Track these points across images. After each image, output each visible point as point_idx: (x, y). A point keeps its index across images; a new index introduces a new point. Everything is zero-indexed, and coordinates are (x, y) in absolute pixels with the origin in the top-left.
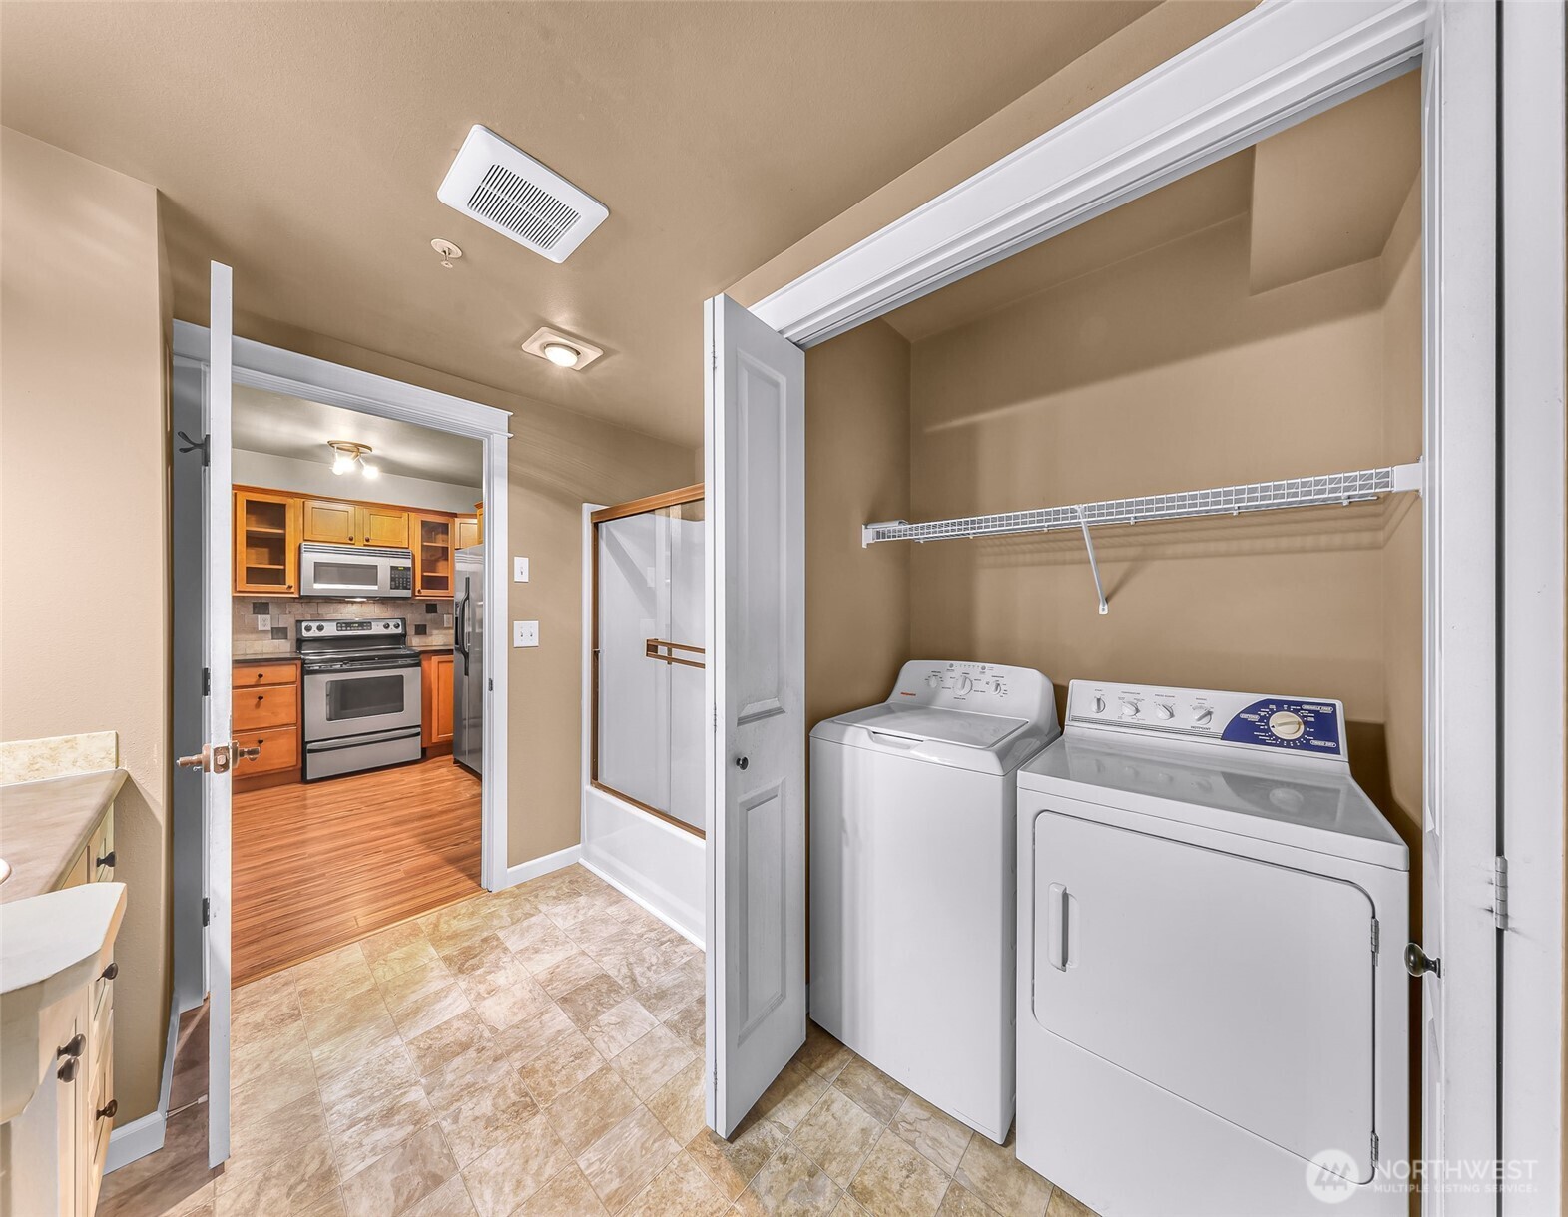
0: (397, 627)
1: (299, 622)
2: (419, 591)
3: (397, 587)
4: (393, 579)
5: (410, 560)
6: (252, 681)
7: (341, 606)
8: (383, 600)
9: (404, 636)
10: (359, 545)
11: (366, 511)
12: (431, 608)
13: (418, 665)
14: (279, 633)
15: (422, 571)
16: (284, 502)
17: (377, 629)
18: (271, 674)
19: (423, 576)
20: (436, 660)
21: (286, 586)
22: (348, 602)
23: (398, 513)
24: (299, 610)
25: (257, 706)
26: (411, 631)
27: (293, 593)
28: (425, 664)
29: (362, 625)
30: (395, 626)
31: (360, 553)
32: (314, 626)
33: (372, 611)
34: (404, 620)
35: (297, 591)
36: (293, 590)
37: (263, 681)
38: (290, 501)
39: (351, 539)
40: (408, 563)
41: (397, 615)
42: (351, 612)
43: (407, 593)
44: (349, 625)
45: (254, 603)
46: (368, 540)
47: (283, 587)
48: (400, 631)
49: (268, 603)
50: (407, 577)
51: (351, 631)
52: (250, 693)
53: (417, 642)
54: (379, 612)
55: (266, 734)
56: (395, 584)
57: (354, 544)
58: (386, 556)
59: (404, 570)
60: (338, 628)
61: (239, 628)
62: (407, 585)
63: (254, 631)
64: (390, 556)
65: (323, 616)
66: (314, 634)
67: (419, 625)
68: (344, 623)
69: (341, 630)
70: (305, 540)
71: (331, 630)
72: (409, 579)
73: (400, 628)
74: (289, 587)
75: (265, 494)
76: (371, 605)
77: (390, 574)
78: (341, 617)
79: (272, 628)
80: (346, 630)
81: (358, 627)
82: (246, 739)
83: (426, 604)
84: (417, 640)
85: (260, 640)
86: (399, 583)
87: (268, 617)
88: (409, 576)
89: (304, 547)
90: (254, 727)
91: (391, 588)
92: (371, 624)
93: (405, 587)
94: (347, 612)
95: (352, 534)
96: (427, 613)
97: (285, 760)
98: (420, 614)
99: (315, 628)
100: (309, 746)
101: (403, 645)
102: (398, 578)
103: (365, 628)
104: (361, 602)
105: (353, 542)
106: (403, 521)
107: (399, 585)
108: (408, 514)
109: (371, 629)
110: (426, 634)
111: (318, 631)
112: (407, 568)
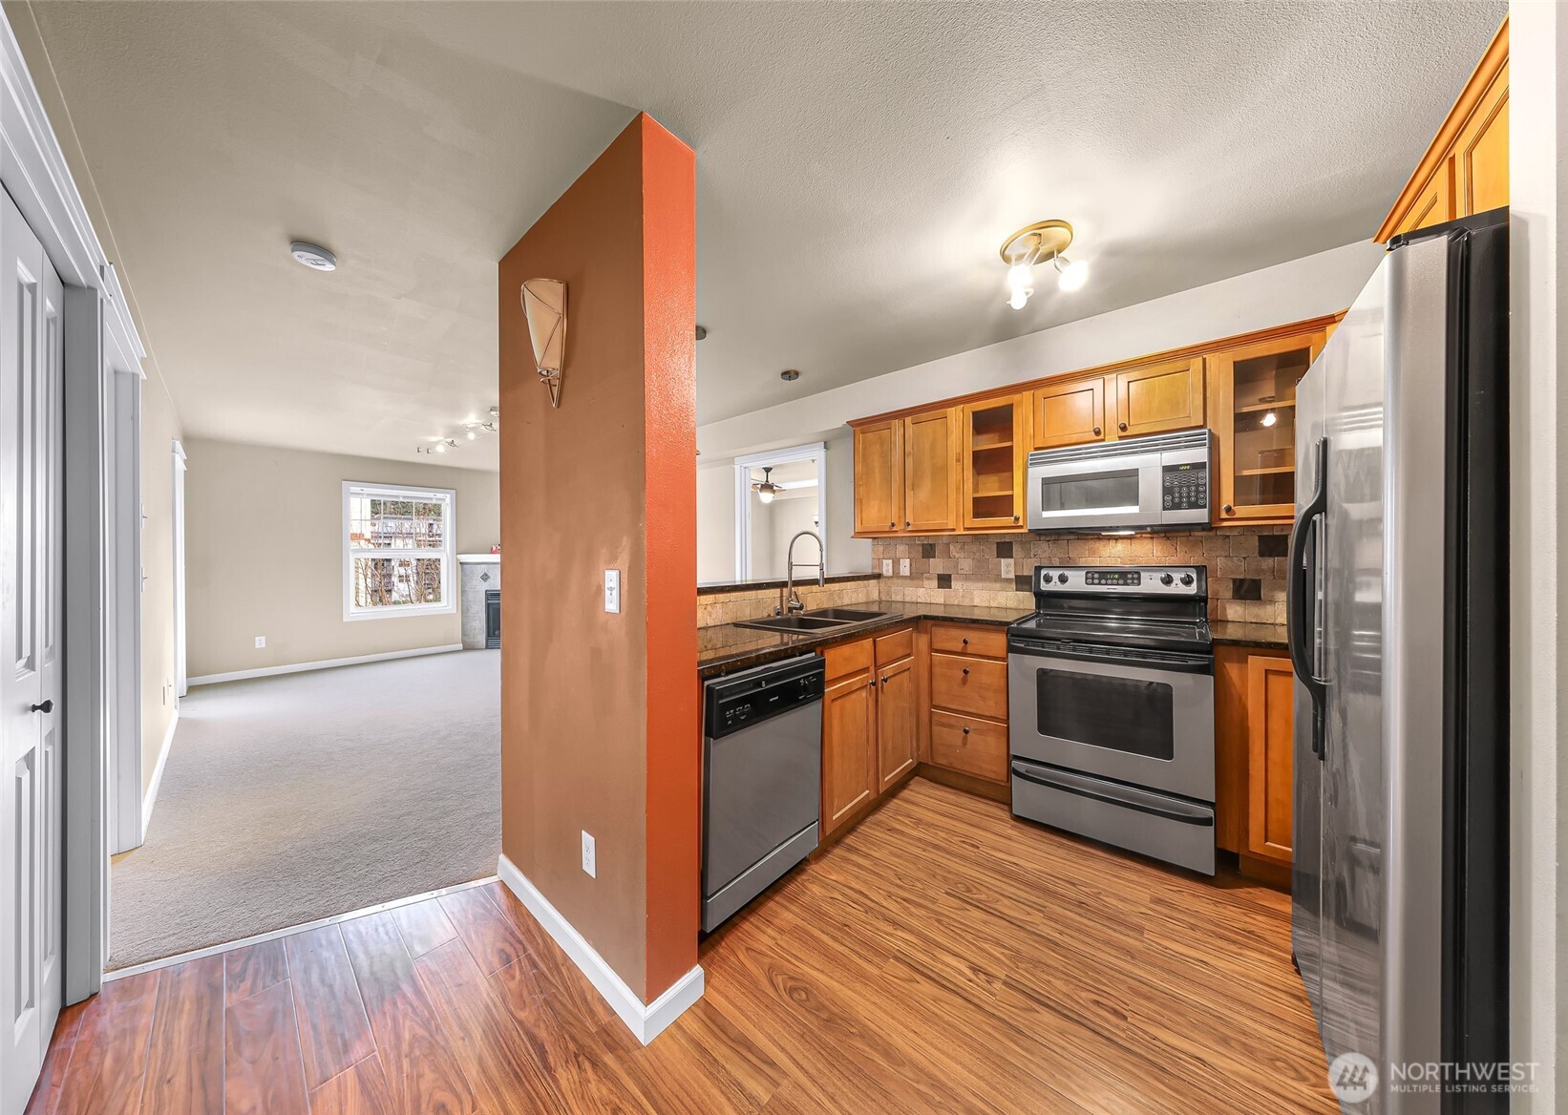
0: (1188, 581)
1: (1038, 569)
2: (1230, 509)
3: (1177, 506)
4: (1167, 491)
5: (1205, 451)
6: (959, 646)
7: (1097, 544)
8: (1160, 532)
9: (1203, 599)
10: (1112, 439)
11: (1126, 378)
12: (1273, 544)
13: (1210, 669)
14: (1022, 582)
15: (1236, 469)
16: (1009, 403)
17: (1151, 584)
18: (976, 639)
19: (1236, 479)
20: (1257, 663)
21: (1014, 518)
22: (1110, 538)
23: (1180, 364)
24: (1044, 550)
25: (964, 681)
26: (1222, 590)
27: (1021, 527)
28: (1231, 667)
29: (1124, 576)
30: (1182, 580)
31: (1113, 451)
32: (1055, 574)
33: (1148, 551)
34: (1201, 570)
35: (1028, 526)
36: (1021, 522)
37: (969, 649)
38: (1015, 398)
39: (1098, 433)
41: (1193, 559)
42: (1113, 554)
43: (1200, 515)
44: (1104, 575)
45: (997, 542)
46: (1124, 428)
47: (1009, 521)
48: (1192, 590)
49: (1011, 543)
50: (1197, 486)
51: (1106, 584)
52: (956, 662)
53: (1236, 612)
54: (1159, 554)
55: (972, 723)
56: (1172, 501)
57: (1103, 440)
58: (1157, 450)
59: (1193, 474)
60: (1086, 579)
61: (983, 574)
62: (1197, 499)
63: (998, 578)
64: (1164, 449)
65: (1074, 560)
66: (1055, 586)
67: (1242, 581)
68: (1096, 572)
69: (1093, 584)
70: (1036, 449)
71: (1077, 582)
72: (1201, 489)
73: (1195, 584)
74: (1017, 519)
75: (988, 398)
76: (1146, 541)
77: (1164, 482)
78: (1095, 562)
79: (1016, 576)
80: (1100, 584)
81: (1118, 579)
82: (953, 722)
83: (1259, 537)
84: (1238, 608)
85: (1003, 590)
86: (1181, 497)
87: (1011, 561)
88: (1200, 482)
89: (1031, 460)
90: (960, 708)
91: (1164, 509)
92: (1142, 574)
93: (1194, 505)
94: (1108, 555)
95: (1099, 425)
96: (1262, 554)
97: (994, 768)
98: (1245, 558)
99: (1056, 579)
100: (1015, 764)
101: (1201, 620)
102: (1181, 487)
103: (1129, 581)
104: (1130, 538)
105: (1101, 437)
106: (1194, 376)
107: (1181, 502)
108: (1204, 360)
109: (1139, 584)
110: (1259, 598)
111: (1059, 583)
112: (1198, 467)
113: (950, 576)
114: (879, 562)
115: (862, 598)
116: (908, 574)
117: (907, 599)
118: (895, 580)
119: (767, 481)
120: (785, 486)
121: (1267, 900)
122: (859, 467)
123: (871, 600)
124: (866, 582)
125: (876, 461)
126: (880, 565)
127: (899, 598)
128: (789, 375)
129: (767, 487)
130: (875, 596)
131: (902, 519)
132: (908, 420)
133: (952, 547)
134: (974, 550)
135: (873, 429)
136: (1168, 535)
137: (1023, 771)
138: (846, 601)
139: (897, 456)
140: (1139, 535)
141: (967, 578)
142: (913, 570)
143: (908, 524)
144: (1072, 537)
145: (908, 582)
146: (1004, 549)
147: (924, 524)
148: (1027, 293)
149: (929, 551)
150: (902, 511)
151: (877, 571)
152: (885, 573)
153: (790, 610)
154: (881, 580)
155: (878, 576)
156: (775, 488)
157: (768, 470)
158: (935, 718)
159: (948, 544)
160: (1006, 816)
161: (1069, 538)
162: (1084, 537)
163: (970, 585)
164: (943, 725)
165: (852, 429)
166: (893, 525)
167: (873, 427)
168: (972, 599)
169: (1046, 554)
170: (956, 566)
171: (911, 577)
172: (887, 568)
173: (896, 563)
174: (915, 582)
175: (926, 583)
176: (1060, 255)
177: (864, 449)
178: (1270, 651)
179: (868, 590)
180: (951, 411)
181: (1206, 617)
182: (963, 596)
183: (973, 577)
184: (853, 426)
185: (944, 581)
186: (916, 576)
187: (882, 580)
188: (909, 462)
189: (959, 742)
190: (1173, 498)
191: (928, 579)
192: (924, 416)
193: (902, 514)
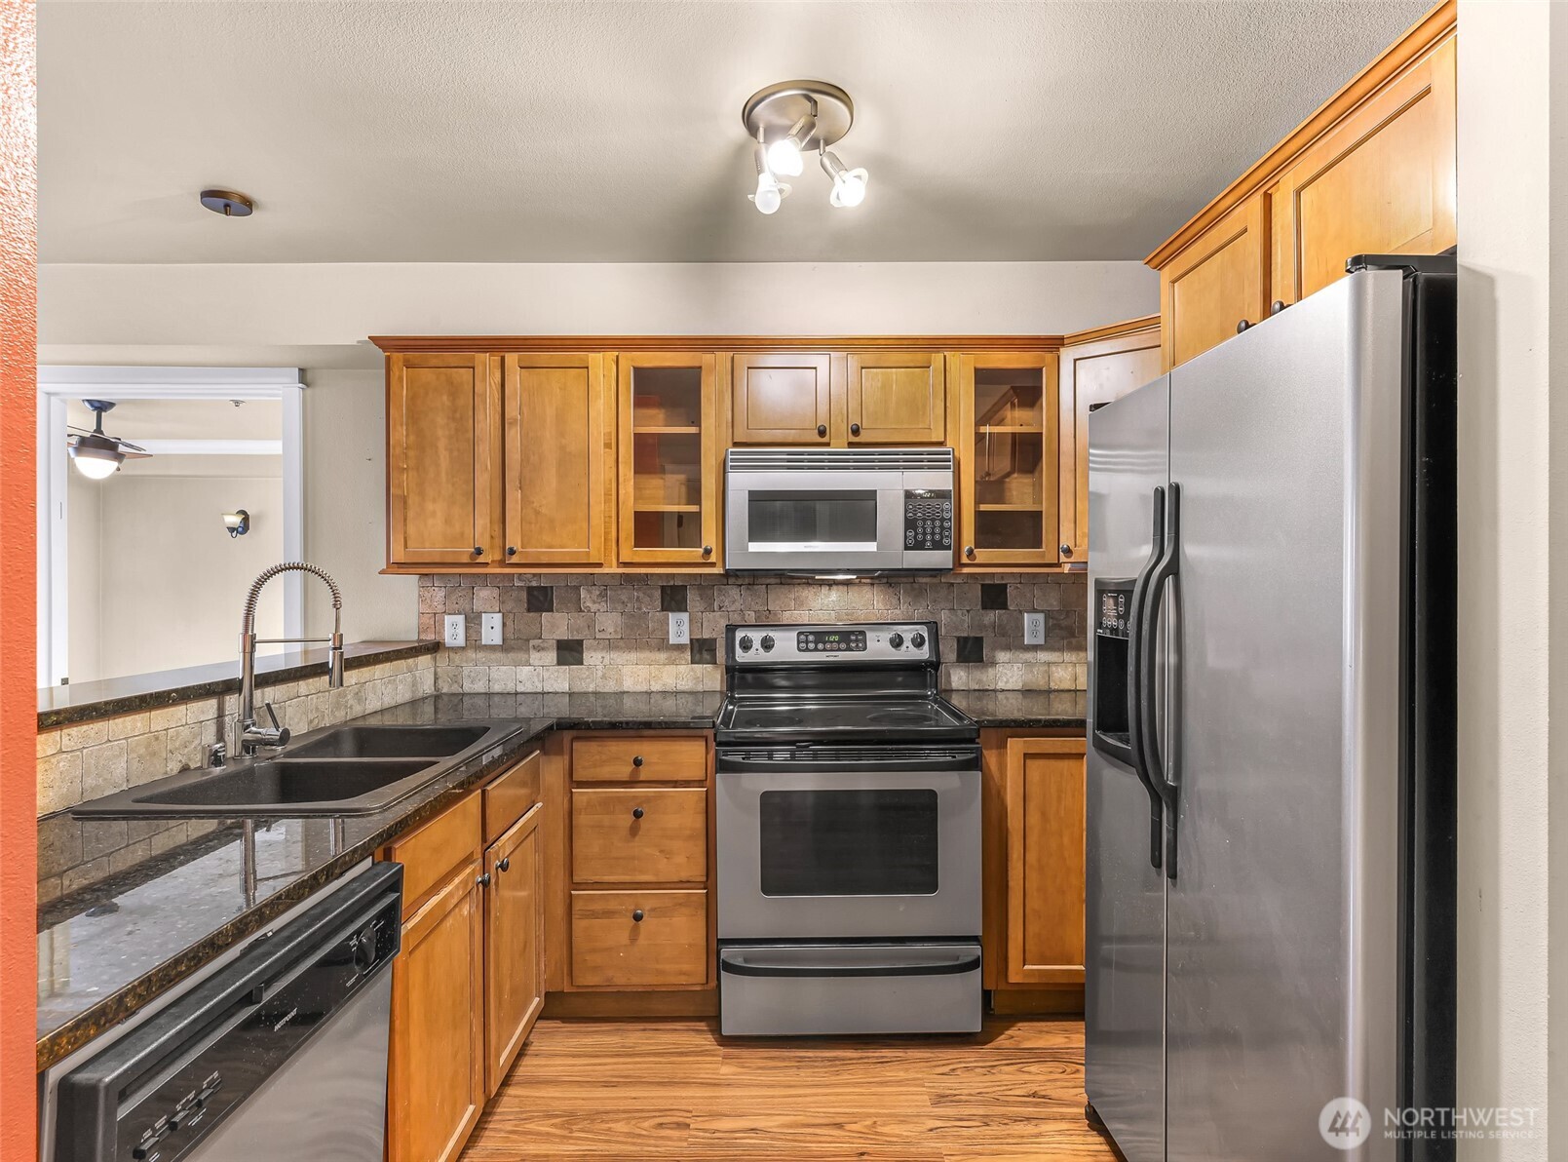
0: (918, 642)
1: (731, 629)
2: (971, 552)
3: (919, 546)
4: (910, 524)
5: (949, 475)
6: (624, 771)
7: (808, 593)
8: (889, 579)
9: (934, 665)
10: (838, 446)
11: (854, 361)
12: (994, 595)
13: (974, 764)
14: (701, 650)
15: (978, 501)
16: (696, 364)
17: (878, 648)
18: (662, 756)
19: (979, 515)
20: (1016, 746)
21: (701, 550)
22: (822, 583)
23: (919, 357)
24: (734, 599)
25: (634, 831)
26: (949, 653)
27: (713, 565)
28: (991, 758)
29: (847, 638)
30: (913, 641)
31: (838, 464)
32: (756, 636)
33: (869, 603)
34: (933, 627)
35: (719, 564)
36: (713, 558)
37: (644, 774)
39: (822, 433)
40: (942, 480)
41: (919, 613)
42: (825, 606)
43: (941, 558)
44: (819, 636)
45: (663, 587)
46: (856, 431)
47: (693, 554)
48: (924, 653)
49: (684, 587)
50: (943, 520)
51: (825, 650)
52: (619, 799)
53: (960, 678)
54: (881, 606)
55: (647, 899)
56: (915, 537)
57: (828, 445)
58: (897, 468)
59: (935, 502)
60: (799, 642)
61: (640, 638)
62: (942, 538)
63: (663, 645)
64: (905, 468)
65: (775, 615)
66: (756, 655)
67: (966, 639)
68: (811, 633)
69: (807, 650)
70: (736, 444)
71: (786, 648)
72: (946, 524)
73: (926, 646)
74: (708, 552)
75: (661, 349)
76: (866, 589)
77: (906, 511)
78: (803, 616)
79: (691, 640)
80: (816, 649)
81: (839, 642)
82: (613, 905)
83: (982, 585)
84: (962, 673)
85: (673, 663)
86: (924, 534)
87: (685, 616)
88: (946, 515)
89: (732, 460)
90: (627, 878)
91: (907, 548)
92: (869, 635)
93: (938, 546)
94: (819, 606)
95: (822, 421)
96: (984, 607)
97: (686, 967)
98: (968, 611)
99: (757, 644)
100: (726, 952)
101: (932, 693)
102: (924, 520)
103: (853, 645)
104: (847, 583)
105: (825, 440)
106: (934, 375)
107: (925, 540)
108: (945, 357)
109: (865, 649)
110: (981, 660)
111: (761, 650)
112: (941, 495)
113: (580, 643)
114: (437, 619)
115: (403, 694)
116: (497, 640)
117: (497, 688)
118: (471, 654)
119: (99, 429)
120: (151, 446)
121: (1029, 1039)
122: (400, 433)
123: (420, 694)
124: (410, 661)
125: (441, 429)
126: (438, 626)
127: (480, 687)
128: (223, 201)
129: (98, 444)
130: (427, 687)
131: (498, 542)
132: (512, 358)
133: (583, 593)
134: (624, 598)
135: (434, 362)
136: (891, 580)
137: (739, 962)
138: (373, 704)
139: (487, 422)
140: (857, 581)
141: (611, 645)
142: (510, 635)
143: (512, 552)
144: (773, 581)
145: (499, 655)
146: (673, 597)
147: (538, 551)
148: (781, 191)
149: (539, 599)
150: (497, 528)
151: (430, 637)
152: (449, 641)
153: (248, 747)
154: (438, 656)
155: (435, 647)
156: (121, 449)
157: (101, 407)
158: (577, 906)
159: (577, 588)
160: (707, 1041)
161: (768, 581)
162: (789, 581)
163: (618, 657)
164: (594, 915)
165: (382, 355)
166: (479, 552)
167: (434, 357)
168: (619, 681)
169: (737, 606)
170: (591, 626)
171: (505, 647)
172: (453, 630)
173: (473, 620)
174: (511, 655)
175: (535, 656)
176: (828, 149)
177: (413, 399)
178: (1027, 730)
179: (414, 676)
180: (598, 360)
181: (936, 688)
182: (604, 677)
183: (621, 643)
184: (384, 348)
185: (570, 652)
186: (514, 644)
187: (442, 658)
188: (514, 436)
189: (623, 937)
190: (916, 534)
191: (538, 649)
192: (543, 357)
193: (497, 532)
